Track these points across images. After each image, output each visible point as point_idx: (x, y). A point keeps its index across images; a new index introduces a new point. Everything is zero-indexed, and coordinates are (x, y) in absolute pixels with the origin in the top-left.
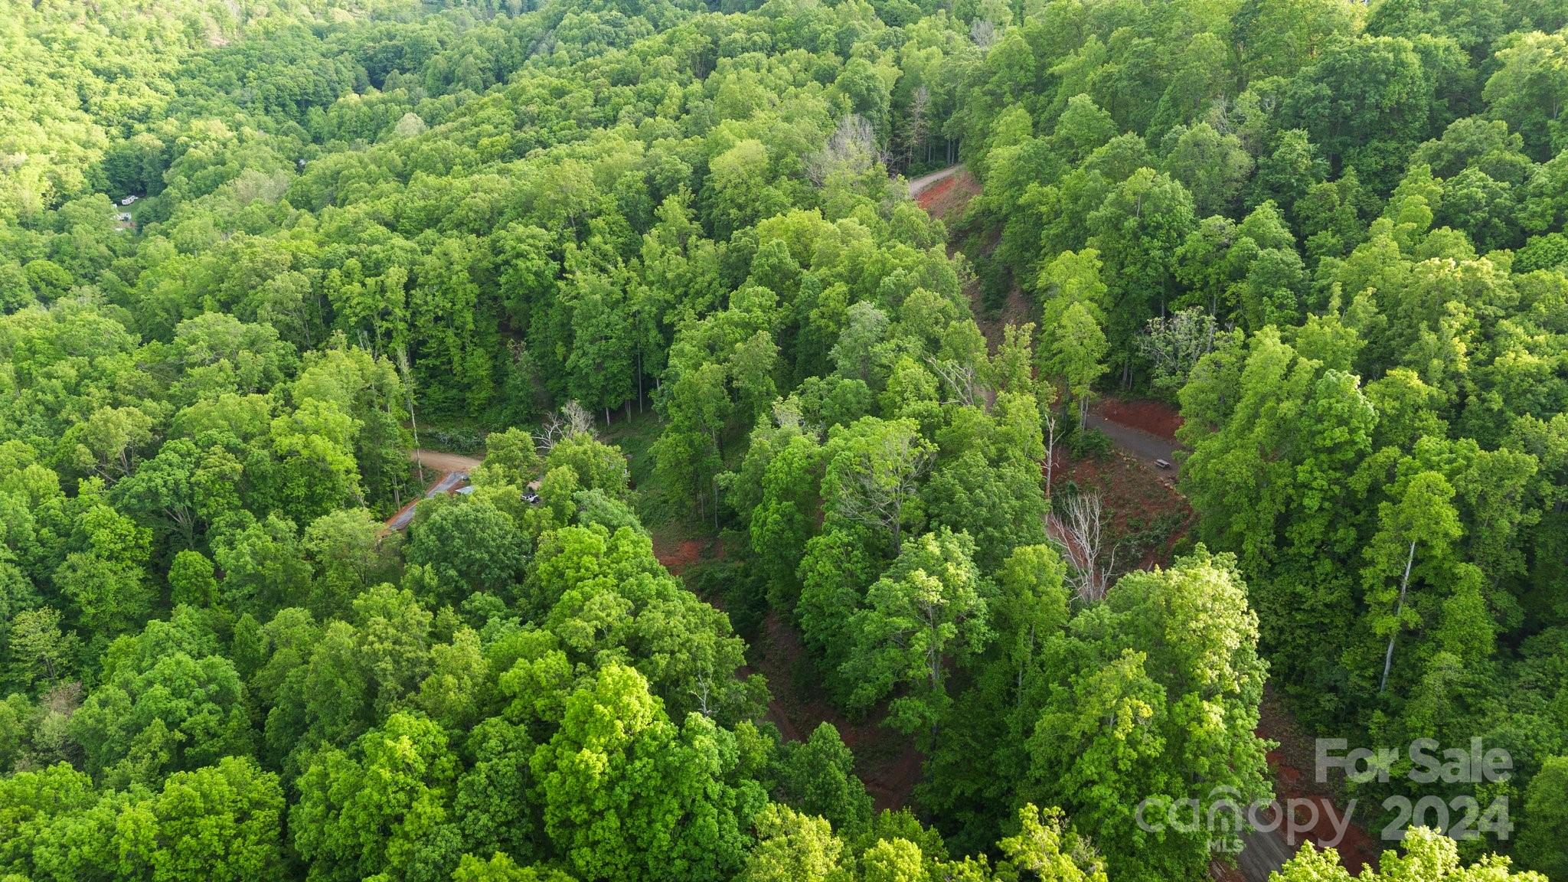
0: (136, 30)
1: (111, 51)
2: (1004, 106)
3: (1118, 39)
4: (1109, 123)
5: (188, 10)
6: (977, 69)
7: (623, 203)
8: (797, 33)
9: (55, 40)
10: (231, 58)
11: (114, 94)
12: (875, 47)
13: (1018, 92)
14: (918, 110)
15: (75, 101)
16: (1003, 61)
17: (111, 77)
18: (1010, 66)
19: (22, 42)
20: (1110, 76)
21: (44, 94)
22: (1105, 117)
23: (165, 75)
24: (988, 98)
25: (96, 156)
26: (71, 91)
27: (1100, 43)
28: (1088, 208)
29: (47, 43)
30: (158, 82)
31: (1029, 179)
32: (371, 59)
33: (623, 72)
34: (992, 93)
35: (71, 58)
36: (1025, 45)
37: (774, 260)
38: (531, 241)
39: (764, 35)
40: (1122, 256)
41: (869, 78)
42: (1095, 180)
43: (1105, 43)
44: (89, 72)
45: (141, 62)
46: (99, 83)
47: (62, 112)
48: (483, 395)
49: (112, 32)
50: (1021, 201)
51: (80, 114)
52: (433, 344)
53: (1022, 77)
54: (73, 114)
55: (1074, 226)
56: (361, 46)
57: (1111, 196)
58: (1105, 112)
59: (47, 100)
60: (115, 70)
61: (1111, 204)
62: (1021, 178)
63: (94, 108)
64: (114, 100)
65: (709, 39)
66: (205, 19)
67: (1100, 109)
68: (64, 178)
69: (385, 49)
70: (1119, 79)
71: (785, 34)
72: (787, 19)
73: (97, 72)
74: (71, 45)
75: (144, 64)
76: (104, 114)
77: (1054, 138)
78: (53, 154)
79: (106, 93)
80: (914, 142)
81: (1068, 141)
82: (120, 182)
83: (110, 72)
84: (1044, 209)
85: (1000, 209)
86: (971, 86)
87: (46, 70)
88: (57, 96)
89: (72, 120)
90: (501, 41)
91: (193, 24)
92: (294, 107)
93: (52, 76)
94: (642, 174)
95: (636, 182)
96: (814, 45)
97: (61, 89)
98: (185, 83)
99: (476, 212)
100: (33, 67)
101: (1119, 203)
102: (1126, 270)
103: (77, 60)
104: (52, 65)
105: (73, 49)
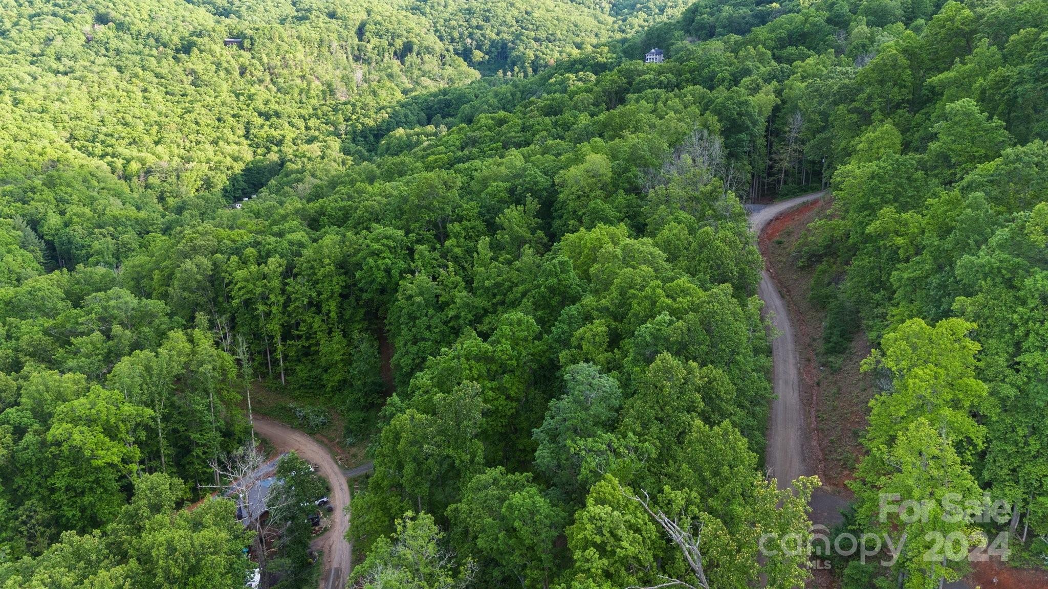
0: (293, 89)
1: (273, 101)
2: (870, 123)
3: (1018, 42)
4: (1003, 135)
5: (328, 77)
6: (844, 86)
7: (484, 210)
8: (700, 75)
9: (243, 94)
10: (343, 107)
11: (266, 128)
12: (760, 80)
13: (890, 109)
14: (793, 134)
15: (241, 132)
16: (874, 76)
17: (267, 117)
18: (882, 82)
19: (225, 96)
20: (1005, 80)
21: (224, 127)
22: (997, 128)
23: (301, 116)
24: (854, 117)
25: (238, 168)
26: (241, 126)
27: (994, 48)
28: (963, 247)
29: (237, 96)
30: (296, 121)
31: (886, 202)
32: (431, 108)
33: (551, 107)
34: (857, 111)
35: (248, 105)
36: (903, 60)
37: (553, 281)
38: (384, 241)
39: (670, 76)
40: (1019, 332)
41: (741, 103)
42: (976, 207)
43: (1001, 47)
44: (256, 114)
45: (289, 109)
46: (260, 121)
47: (232, 138)
48: (338, 377)
49: (279, 90)
50: (869, 229)
51: (243, 140)
52: (303, 327)
53: (895, 94)
54: (237, 140)
55: (940, 268)
56: (426, 100)
57: (1002, 234)
58: (997, 121)
59: (225, 130)
60: (271, 113)
61: (1001, 246)
62: (872, 201)
63: (252, 136)
64: (266, 131)
65: (625, 80)
66: (337, 84)
67: (990, 118)
68: (212, 180)
69: (439, 102)
70: (1020, 82)
71: (688, 75)
72: (692, 63)
73: (261, 114)
74: (251, 97)
75: (290, 110)
76: (256, 140)
77: (926, 157)
78: (212, 164)
79: (262, 127)
80: (786, 165)
81: (944, 158)
82: (253, 184)
83: (268, 114)
84: (899, 241)
85: (848, 236)
86: (836, 103)
87: (232, 112)
88: (232, 129)
89: (236, 143)
90: (509, 94)
91: (329, 85)
92: (372, 138)
93: (234, 116)
94: (508, 185)
95: (500, 191)
96: (711, 83)
97: (235, 124)
98: (312, 122)
99: (372, 213)
100: (224, 110)
101: (1016, 245)
102: (1024, 358)
103: (252, 105)
104: (236, 109)
105: (252, 100)
